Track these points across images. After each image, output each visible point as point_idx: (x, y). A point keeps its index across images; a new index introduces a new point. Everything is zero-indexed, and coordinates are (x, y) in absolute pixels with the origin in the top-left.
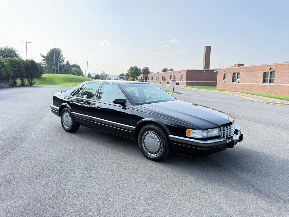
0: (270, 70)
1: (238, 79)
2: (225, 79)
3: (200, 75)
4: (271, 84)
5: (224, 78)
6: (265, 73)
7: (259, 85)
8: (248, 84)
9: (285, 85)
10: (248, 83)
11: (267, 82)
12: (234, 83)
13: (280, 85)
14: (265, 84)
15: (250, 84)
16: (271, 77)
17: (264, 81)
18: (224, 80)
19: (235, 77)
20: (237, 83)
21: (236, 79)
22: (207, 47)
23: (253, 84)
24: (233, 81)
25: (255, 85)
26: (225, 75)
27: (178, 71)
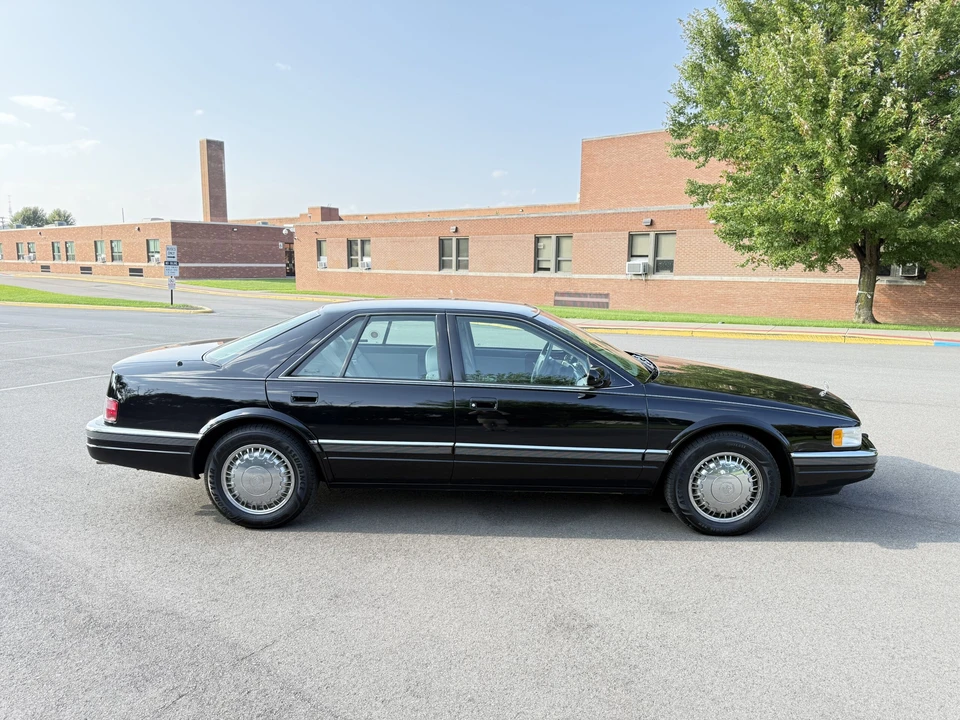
0: (454, 235)
1: (367, 260)
2: (324, 259)
3: (222, 241)
4: (462, 272)
5: (320, 253)
6: (442, 242)
7: (430, 276)
8: (397, 272)
9: (496, 274)
10: (397, 269)
11: (451, 267)
12: (353, 270)
13: (484, 274)
14: (445, 272)
15: (404, 272)
16: (458, 255)
17: (442, 265)
18: (319, 260)
19: (353, 253)
20: (364, 271)
21: (359, 257)
22: (209, 142)
23: (413, 272)
24: (351, 264)
25: (419, 275)
26: (319, 243)
27: (132, 226)
